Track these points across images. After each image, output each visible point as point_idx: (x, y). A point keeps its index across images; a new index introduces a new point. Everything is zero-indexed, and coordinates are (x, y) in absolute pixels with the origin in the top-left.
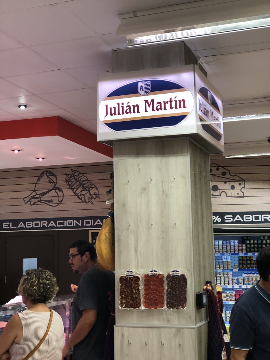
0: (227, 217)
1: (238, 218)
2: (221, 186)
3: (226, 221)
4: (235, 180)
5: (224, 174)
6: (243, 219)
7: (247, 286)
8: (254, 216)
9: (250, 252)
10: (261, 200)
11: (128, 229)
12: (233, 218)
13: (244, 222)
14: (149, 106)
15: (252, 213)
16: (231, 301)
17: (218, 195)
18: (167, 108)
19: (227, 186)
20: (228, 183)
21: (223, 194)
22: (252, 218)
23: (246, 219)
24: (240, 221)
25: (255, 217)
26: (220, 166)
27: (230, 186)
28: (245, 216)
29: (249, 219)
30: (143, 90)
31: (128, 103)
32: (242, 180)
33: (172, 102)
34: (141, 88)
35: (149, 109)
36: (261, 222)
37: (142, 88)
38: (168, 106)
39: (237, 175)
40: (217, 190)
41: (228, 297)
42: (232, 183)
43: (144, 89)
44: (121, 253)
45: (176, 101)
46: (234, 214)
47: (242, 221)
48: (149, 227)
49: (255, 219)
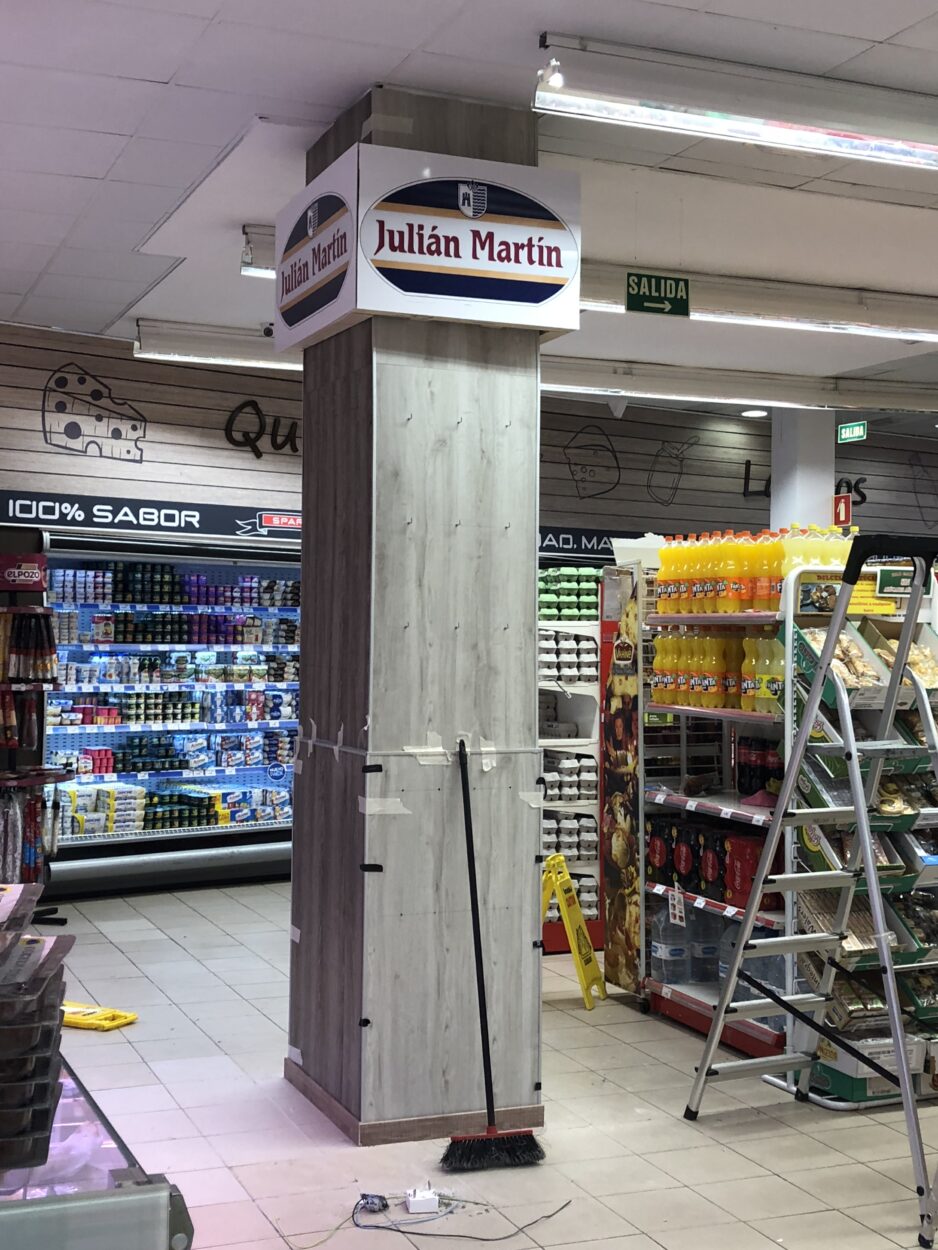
0: (99, 510)
1: (126, 513)
2: (88, 425)
3: (96, 520)
4: (122, 416)
5: (97, 395)
6: (137, 518)
7: (112, 688)
8: (163, 512)
9: (124, 602)
10: (181, 474)
11: (404, 531)
12: (115, 513)
13: (139, 527)
14: (483, 248)
15: (159, 505)
16: (71, 724)
17: (80, 448)
18: (521, 259)
19: (103, 428)
20: (105, 420)
21: (93, 449)
22: (159, 517)
23: (145, 519)
24: (131, 522)
25: (166, 515)
26: (87, 374)
27: (111, 429)
28: (142, 511)
29: (153, 520)
30: (469, 205)
31: (434, 228)
32: (140, 419)
33: (534, 249)
34: (464, 200)
35: (483, 254)
36: (178, 529)
37: (466, 198)
38: (523, 254)
39: (129, 402)
40: (77, 437)
41: (64, 715)
42: (115, 424)
43: (472, 204)
44: (385, 588)
45: (541, 248)
46: (117, 504)
47: (135, 522)
48: (451, 530)
49: (166, 520)
